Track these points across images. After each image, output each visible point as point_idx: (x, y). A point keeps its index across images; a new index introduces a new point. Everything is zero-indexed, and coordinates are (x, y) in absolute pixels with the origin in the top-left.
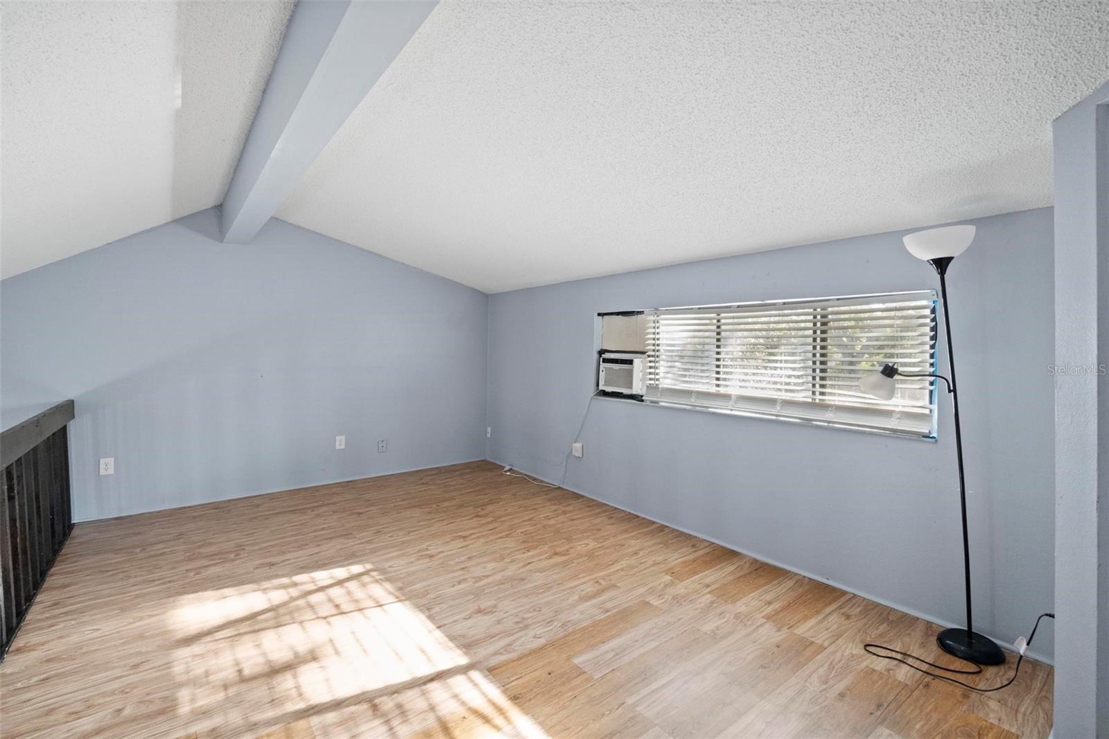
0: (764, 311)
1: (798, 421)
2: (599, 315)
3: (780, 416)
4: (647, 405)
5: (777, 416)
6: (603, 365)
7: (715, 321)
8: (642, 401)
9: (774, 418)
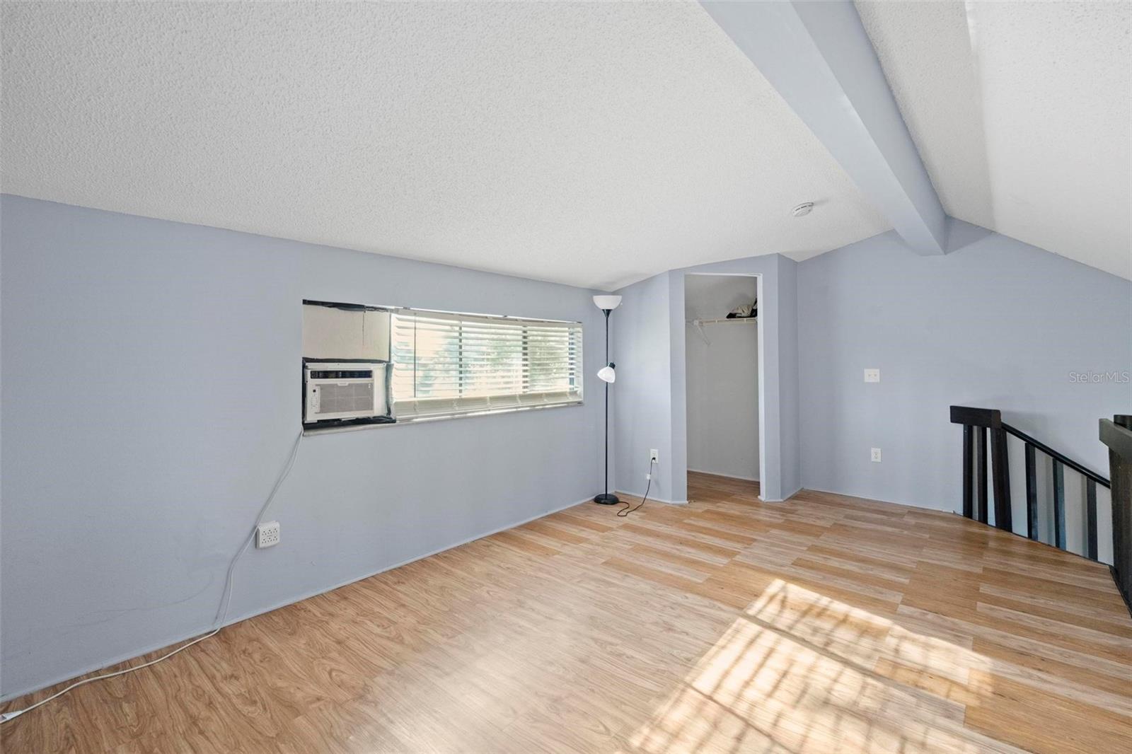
0: (504, 324)
1: (528, 408)
2: (305, 302)
3: (519, 407)
4: (399, 425)
5: (516, 408)
6: (312, 383)
7: (457, 329)
8: (394, 421)
9: (515, 410)
